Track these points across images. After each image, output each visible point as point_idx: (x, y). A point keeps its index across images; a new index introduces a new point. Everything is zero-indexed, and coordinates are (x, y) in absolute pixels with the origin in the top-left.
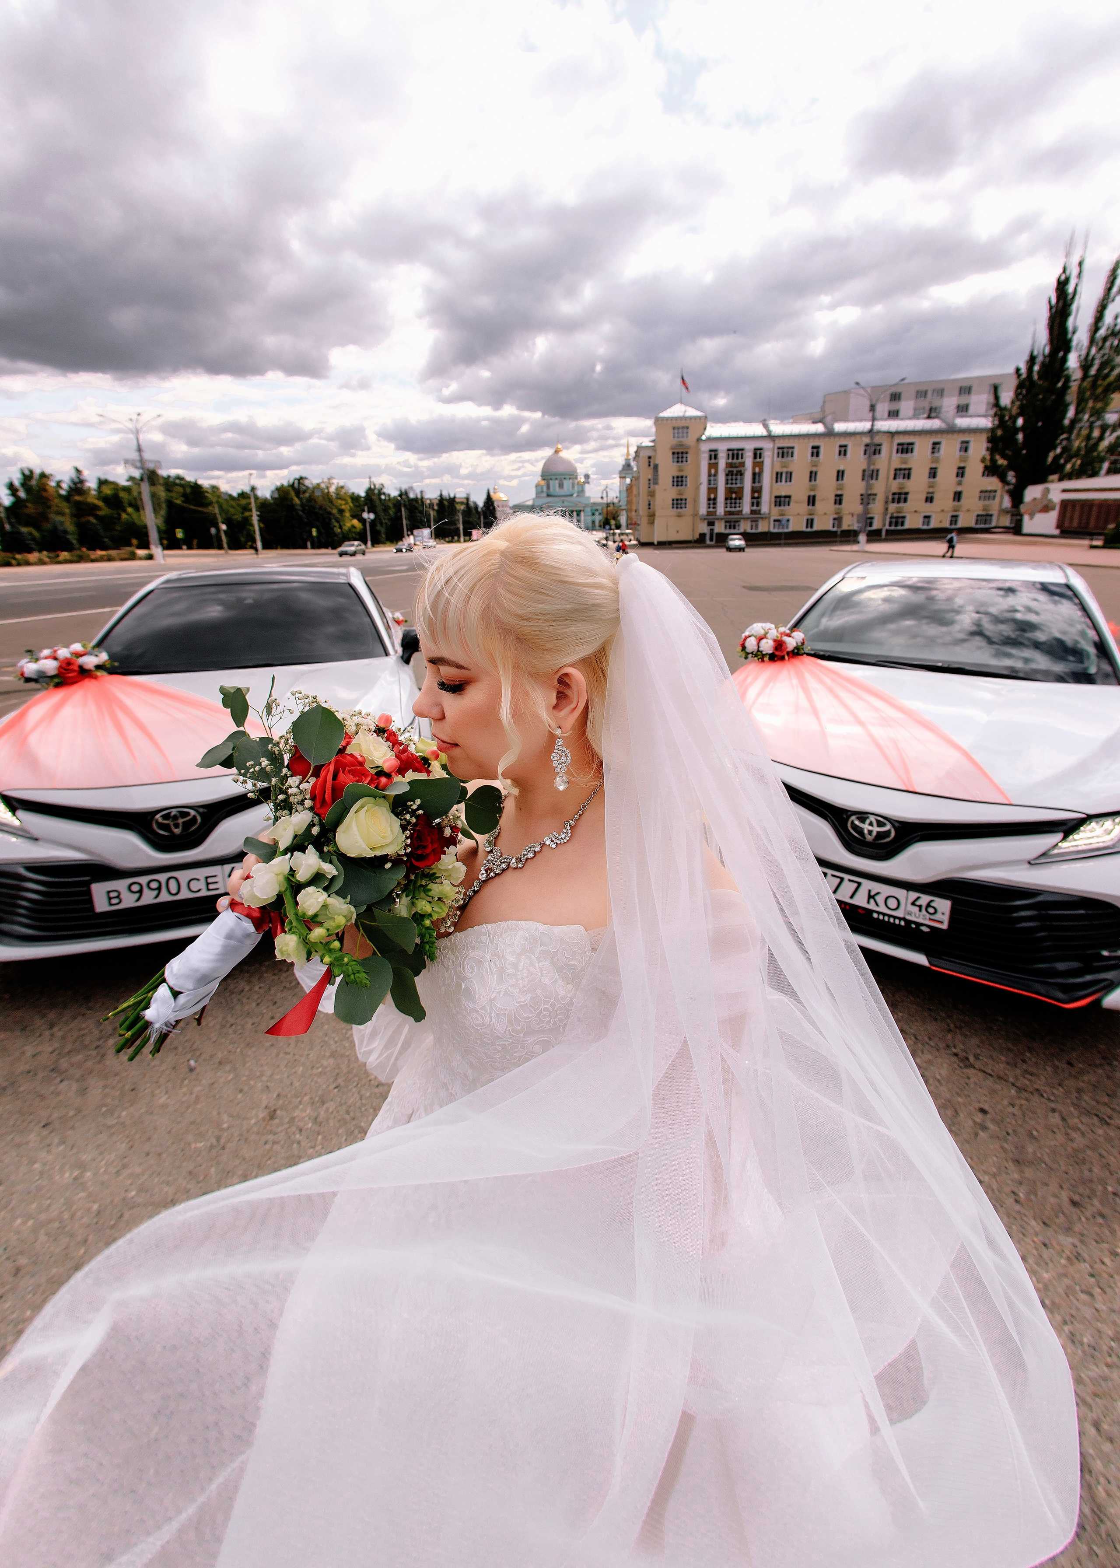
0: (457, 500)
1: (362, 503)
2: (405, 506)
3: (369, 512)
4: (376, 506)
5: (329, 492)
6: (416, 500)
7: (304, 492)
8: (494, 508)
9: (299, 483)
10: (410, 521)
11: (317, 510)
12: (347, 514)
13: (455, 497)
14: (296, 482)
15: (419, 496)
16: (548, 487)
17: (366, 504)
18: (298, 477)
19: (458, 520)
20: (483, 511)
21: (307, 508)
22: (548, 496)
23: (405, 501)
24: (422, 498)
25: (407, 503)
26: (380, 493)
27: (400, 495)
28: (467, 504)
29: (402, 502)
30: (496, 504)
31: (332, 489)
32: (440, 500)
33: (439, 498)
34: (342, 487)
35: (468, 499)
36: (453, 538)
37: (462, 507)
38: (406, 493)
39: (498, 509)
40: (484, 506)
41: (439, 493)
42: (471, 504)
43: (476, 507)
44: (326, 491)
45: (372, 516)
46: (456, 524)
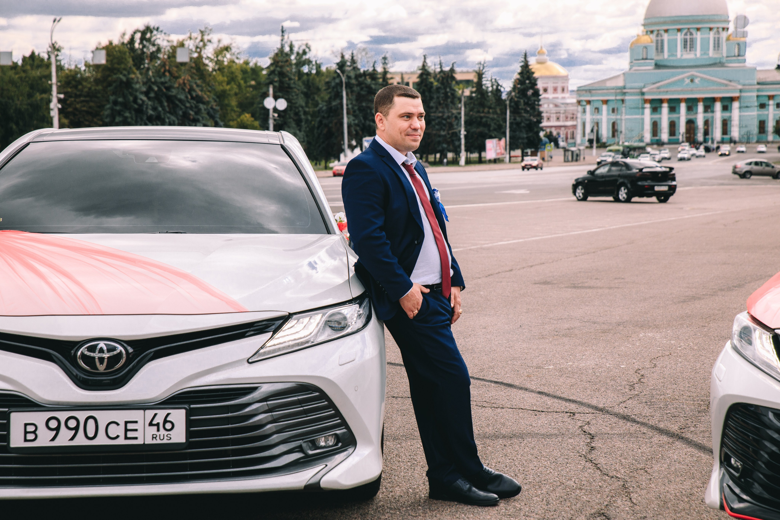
0: (458, 77)
1: (263, 80)
2: (349, 86)
3: (276, 98)
4: (289, 87)
5: (200, 57)
6: (373, 75)
7: (153, 56)
8: (536, 94)
9: (143, 39)
10: (355, 116)
11: (174, 92)
12: (234, 102)
13: (452, 70)
14: (138, 36)
15: (380, 69)
16: (660, 48)
17: (271, 83)
18: (142, 28)
19: (458, 118)
20: (511, 100)
21: (156, 88)
22: (658, 66)
23: (349, 77)
24: (385, 72)
25: (353, 81)
26: (301, 63)
27: (341, 65)
28: (479, 84)
29: (344, 79)
30: (540, 85)
31: (209, 52)
32: (421, 76)
33: (420, 72)
34: (227, 49)
35: (480, 75)
36: (444, 156)
37: (467, 93)
38: (353, 61)
39: (543, 96)
40: (514, 88)
41: (420, 64)
42: (487, 83)
43: (497, 92)
44: (195, 55)
45: (282, 104)
46: (451, 126)
